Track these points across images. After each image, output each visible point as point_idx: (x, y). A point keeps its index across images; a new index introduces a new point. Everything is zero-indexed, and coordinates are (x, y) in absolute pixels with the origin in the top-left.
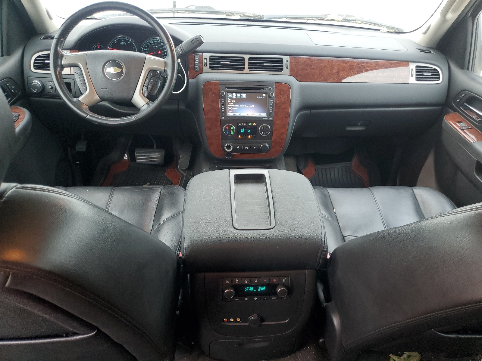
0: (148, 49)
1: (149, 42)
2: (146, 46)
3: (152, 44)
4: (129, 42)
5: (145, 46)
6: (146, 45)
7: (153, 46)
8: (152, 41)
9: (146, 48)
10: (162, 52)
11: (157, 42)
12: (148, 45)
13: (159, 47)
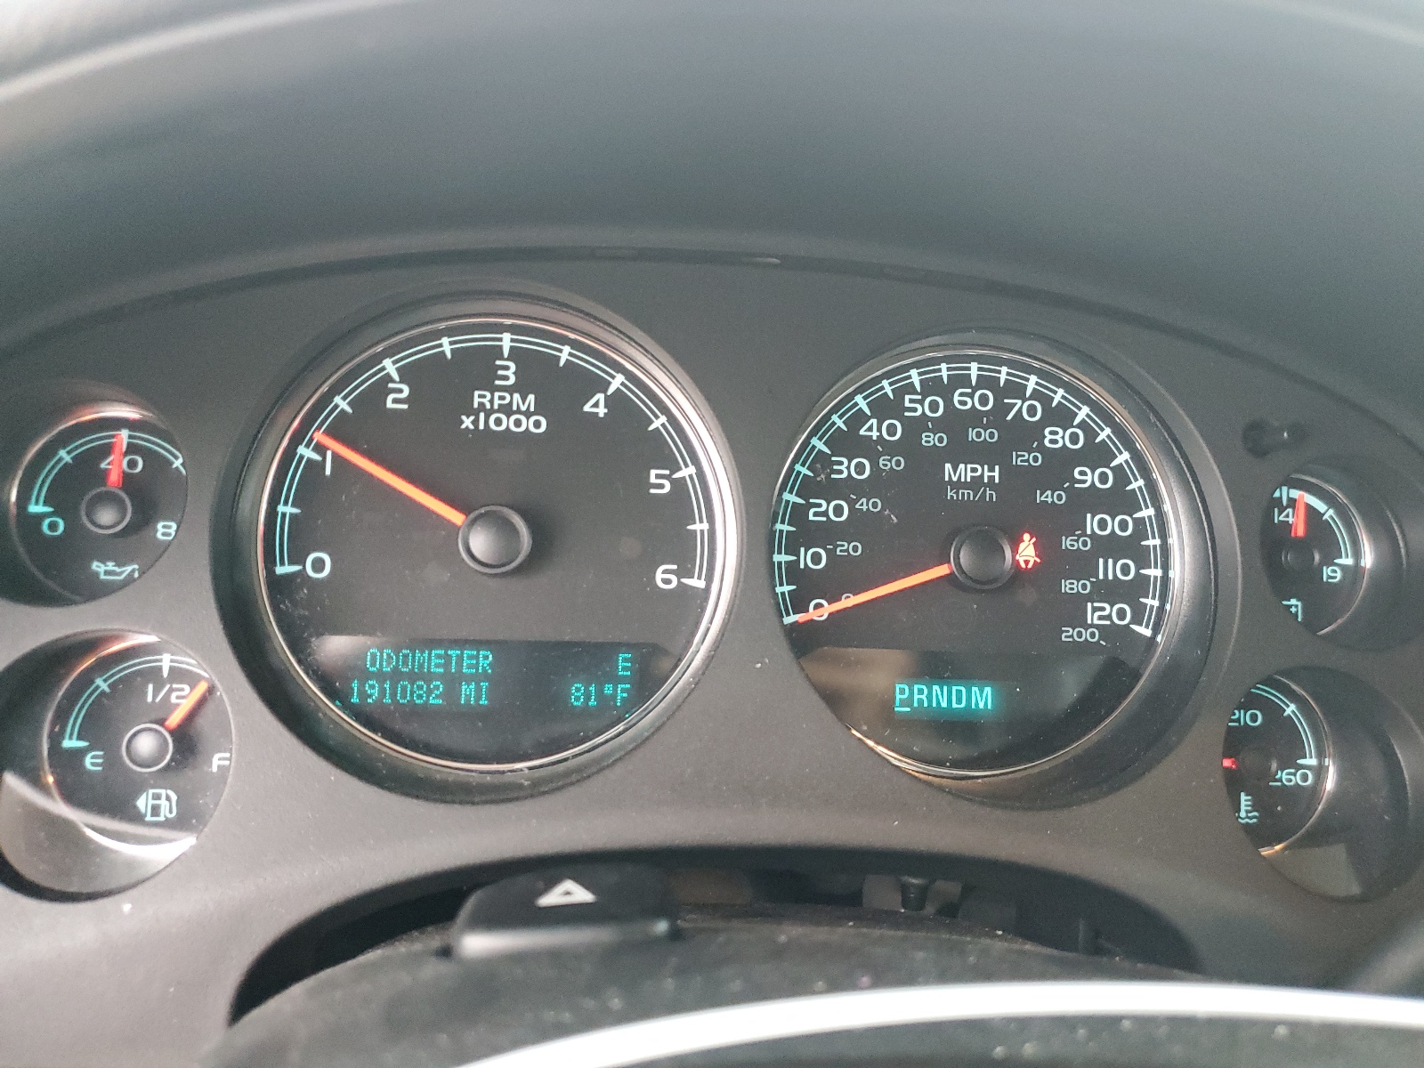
0: (863, 505)
1: (884, 408)
2: (845, 468)
3: (929, 439)
4: (597, 406)
5: (822, 462)
6: (847, 443)
7: (938, 457)
8: (931, 386)
9: (832, 490)
10: (1067, 543)
11: (1004, 409)
12: (869, 449)
13: (1019, 483)
